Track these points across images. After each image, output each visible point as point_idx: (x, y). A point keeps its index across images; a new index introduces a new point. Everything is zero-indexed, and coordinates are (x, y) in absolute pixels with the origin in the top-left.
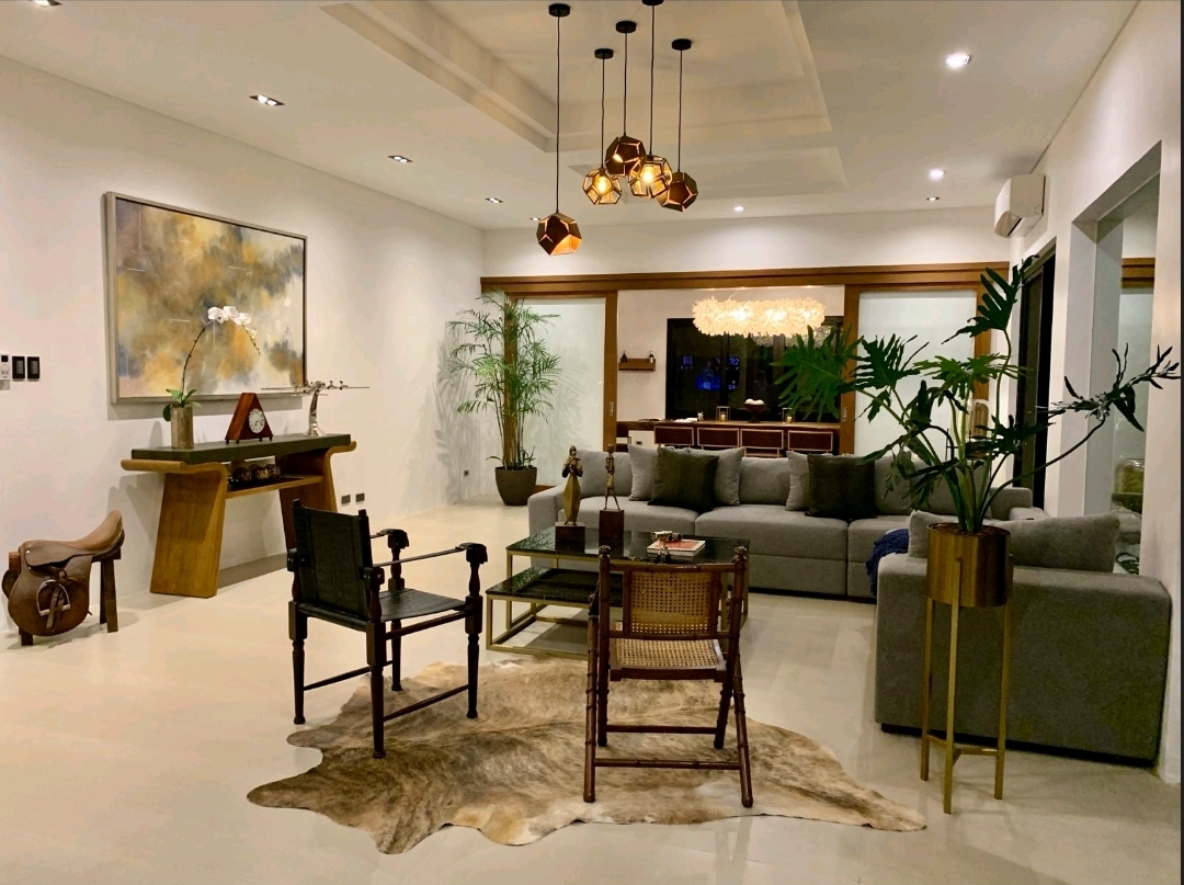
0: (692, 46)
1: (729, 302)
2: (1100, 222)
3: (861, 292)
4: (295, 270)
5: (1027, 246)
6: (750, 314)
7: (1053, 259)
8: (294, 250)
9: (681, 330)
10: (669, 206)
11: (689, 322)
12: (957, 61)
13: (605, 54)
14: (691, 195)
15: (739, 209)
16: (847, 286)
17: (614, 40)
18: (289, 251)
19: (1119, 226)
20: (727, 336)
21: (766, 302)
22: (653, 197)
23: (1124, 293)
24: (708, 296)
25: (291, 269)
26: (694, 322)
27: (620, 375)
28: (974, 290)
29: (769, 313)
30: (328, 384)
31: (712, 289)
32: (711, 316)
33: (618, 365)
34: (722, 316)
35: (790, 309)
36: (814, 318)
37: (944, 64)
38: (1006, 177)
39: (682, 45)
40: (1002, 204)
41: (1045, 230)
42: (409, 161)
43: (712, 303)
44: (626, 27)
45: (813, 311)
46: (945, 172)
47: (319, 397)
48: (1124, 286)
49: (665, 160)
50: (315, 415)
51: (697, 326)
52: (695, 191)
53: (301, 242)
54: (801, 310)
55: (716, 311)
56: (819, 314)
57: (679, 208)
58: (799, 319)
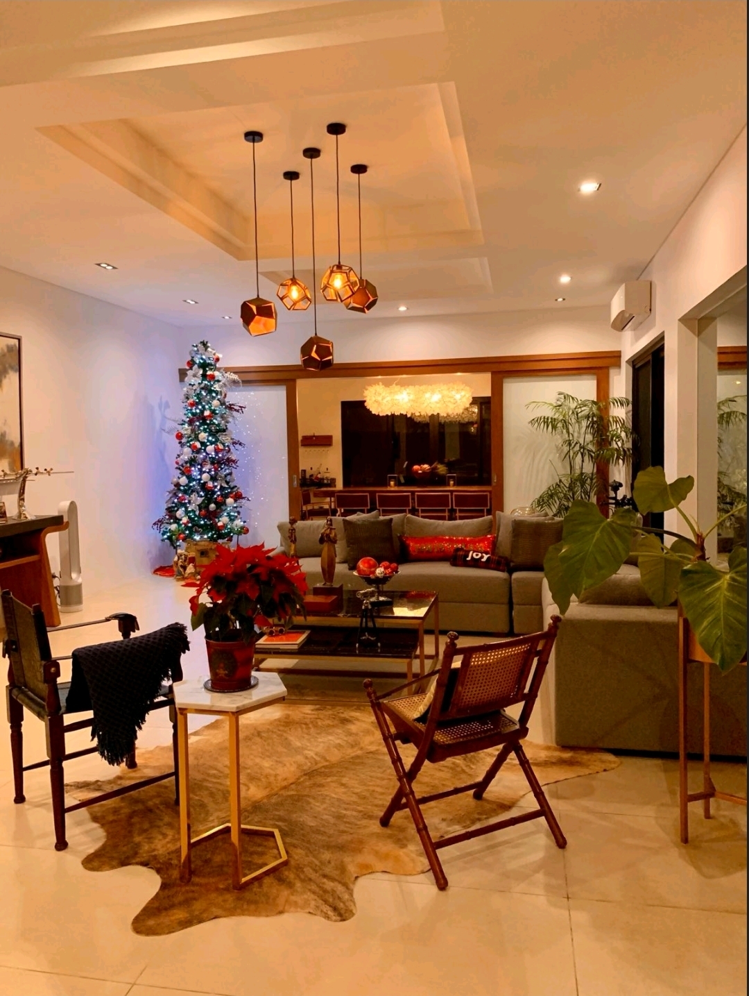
0: (368, 170)
1: (395, 388)
2: (699, 320)
3: (504, 377)
4: (12, 368)
5: (637, 338)
6: (412, 397)
7: (662, 349)
8: (10, 349)
9: (354, 412)
10: (354, 309)
11: (361, 404)
12: (588, 187)
13: (292, 176)
14: (372, 299)
15: (403, 309)
16: (493, 373)
17: (302, 164)
18: (6, 350)
19: (714, 323)
20: (393, 415)
21: (423, 387)
22: (342, 301)
23: (719, 375)
24: (377, 382)
25: (7, 366)
26: (366, 404)
27: (302, 450)
28: (594, 374)
29: (428, 395)
30: (35, 471)
31: (380, 377)
32: (379, 399)
33: (299, 441)
34: (389, 398)
35: (445, 392)
36: (464, 400)
37: (579, 190)
38: (620, 282)
39: (359, 169)
40: (617, 305)
41: (655, 326)
42: (114, 268)
43: (379, 388)
44: (312, 153)
45: (463, 393)
46: (571, 278)
47: (27, 483)
48: (720, 369)
49: (351, 269)
50: (23, 499)
51: (368, 407)
52: (375, 295)
53: (16, 342)
54: (453, 393)
55: (383, 394)
56: (467, 396)
57: (362, 310)
58: (452, 400)
